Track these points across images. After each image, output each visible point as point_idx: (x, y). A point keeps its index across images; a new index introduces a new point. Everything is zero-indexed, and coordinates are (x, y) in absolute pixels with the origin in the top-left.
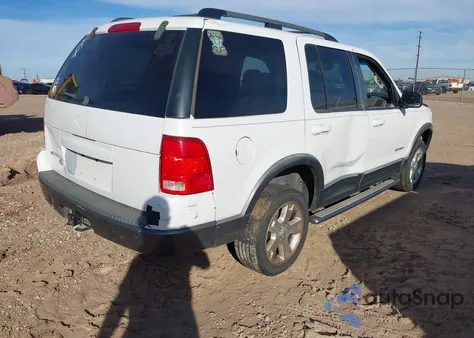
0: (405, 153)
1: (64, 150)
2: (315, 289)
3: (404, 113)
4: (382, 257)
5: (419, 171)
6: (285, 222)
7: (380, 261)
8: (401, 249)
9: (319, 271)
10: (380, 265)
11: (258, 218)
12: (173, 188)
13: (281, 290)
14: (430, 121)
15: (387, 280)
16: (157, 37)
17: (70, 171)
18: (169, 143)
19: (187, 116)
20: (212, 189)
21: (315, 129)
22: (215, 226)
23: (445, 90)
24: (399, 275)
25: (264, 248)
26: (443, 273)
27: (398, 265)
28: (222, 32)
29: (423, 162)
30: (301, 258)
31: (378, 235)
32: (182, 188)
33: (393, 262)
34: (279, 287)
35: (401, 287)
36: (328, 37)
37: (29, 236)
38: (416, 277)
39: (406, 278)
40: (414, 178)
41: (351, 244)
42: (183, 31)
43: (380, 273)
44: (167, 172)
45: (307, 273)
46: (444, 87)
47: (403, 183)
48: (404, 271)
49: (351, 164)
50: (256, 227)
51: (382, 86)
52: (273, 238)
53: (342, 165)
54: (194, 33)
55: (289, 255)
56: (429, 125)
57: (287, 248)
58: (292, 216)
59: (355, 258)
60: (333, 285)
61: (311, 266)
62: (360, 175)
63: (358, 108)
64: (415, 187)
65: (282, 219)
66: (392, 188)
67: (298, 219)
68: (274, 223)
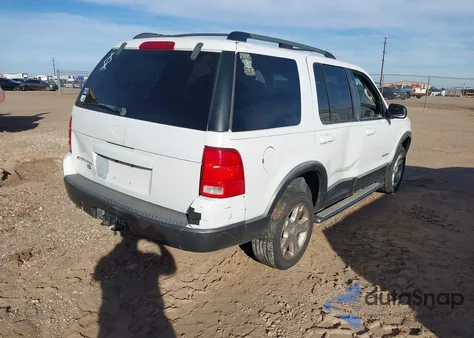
0: (389, 159)
1: (95, 156)
2: (324, 280)
3: (390, 123)
4: (376, 252)
5: (399, 175)
6: (296, 222)
7: (375, 256)
8: (391, 245)
9: (323, 265)
10: (376, 259)
11: (275, 218)
12: (212, 192)
13: (294, 282)
14: (409, 129)
15: (384, 271)
16: (194, 57)
17: (100, 176)
18: (210, 153)
19: (226, 130)
20: (244, 193)
21: (322, 140)
22: (244, 226)
23: (409, 95)
24: (393, 267)
25: (279, 245)
26: (431, 265)
27: (392, 258)
28: (251, 54)
29: (403, 166)
30: (307, 254)
31: (370, 233)
32: (221, 193)
33: (387, 256)
34: (292, 279)
35: (396, 278)
36: (328, 55)
37: (49, 236)
38: (407, 269)
39: (400, 270)
40: (395, 181)
41: (347, 241)
42: (219, 53)
43: (377, 266)
44: (207, 177)
45: (313, 267)
46: (408, 93)
47: (386, 186)
48: (398, 264)
49: (347, 169)
50: (273, 226)
51: (371, 98)
52: (286, 236)
53: (340, 171)
54: (228, 55)
55: (298, 251)
56: (408, 133)
57: (296, 244)
58: (300, 217)
59: (353, 253)
60: (338, 277)
61: (315, 261)
62: (354, 179)
63: (354, 119)
64: (396, 188)
65: (293, 219)
66: (377, 191)
67: (305, 219)
68: (287, 223)
